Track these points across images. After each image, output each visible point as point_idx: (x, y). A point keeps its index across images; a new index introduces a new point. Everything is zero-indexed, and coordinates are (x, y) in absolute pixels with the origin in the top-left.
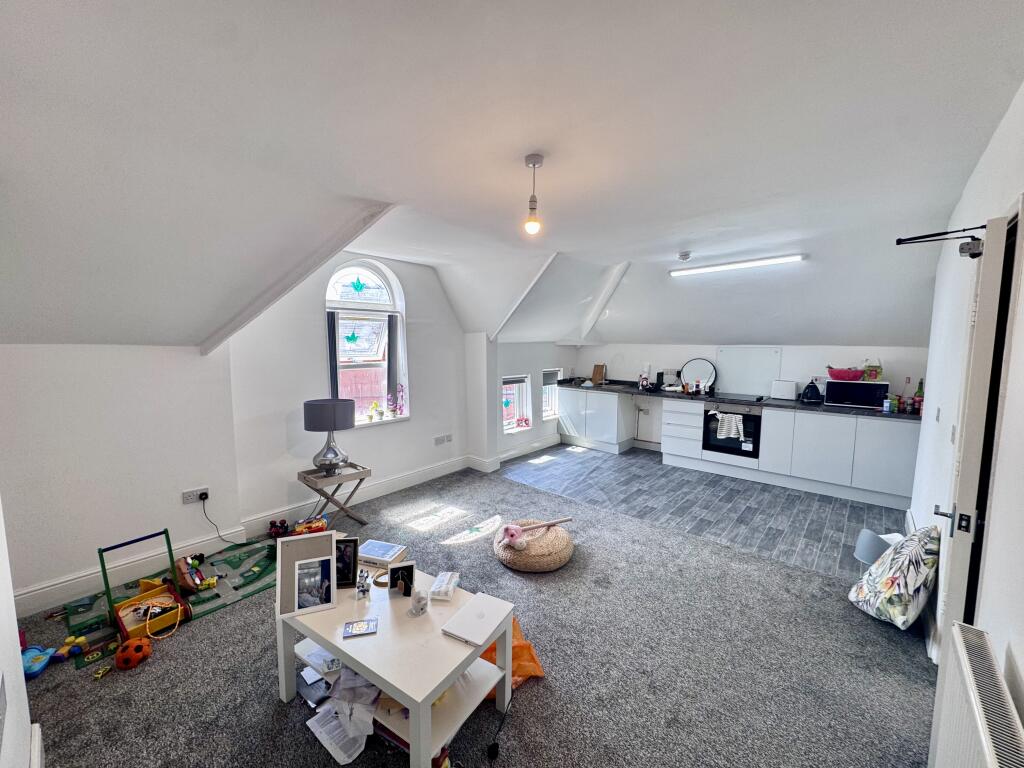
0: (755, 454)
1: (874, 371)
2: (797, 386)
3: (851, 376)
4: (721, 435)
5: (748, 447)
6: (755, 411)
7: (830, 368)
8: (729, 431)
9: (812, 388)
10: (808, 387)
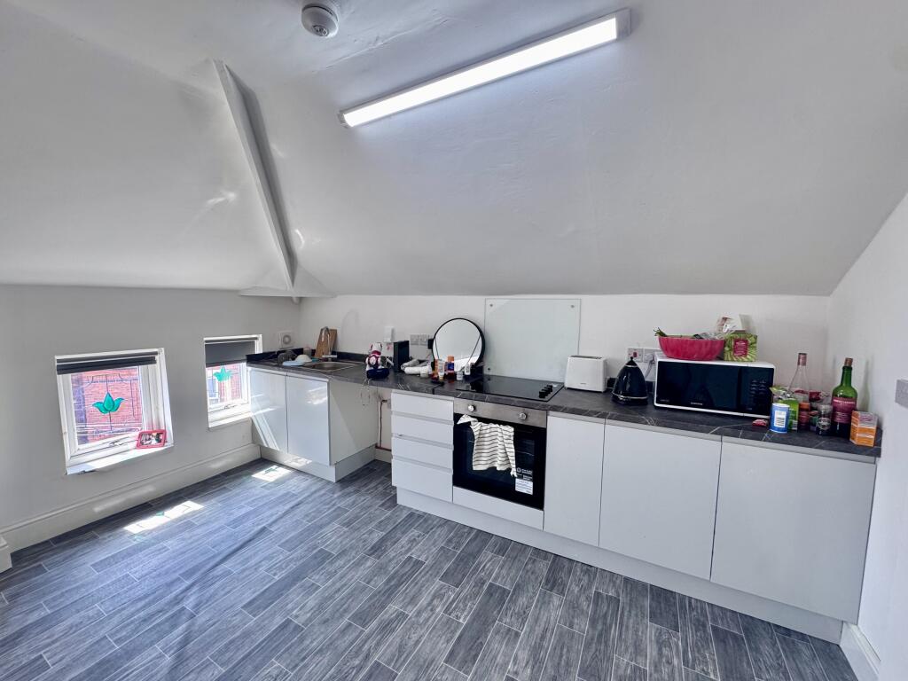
0: (536, 500)
1: (742, 342)
2: (607, 366)
3: (704, 350)
4: (480, 465)
5: (525, 486)
6: (535, 419)
7: (661, 334)
8: (493, 455)
9: (631, 371)
10: (625, 370)
